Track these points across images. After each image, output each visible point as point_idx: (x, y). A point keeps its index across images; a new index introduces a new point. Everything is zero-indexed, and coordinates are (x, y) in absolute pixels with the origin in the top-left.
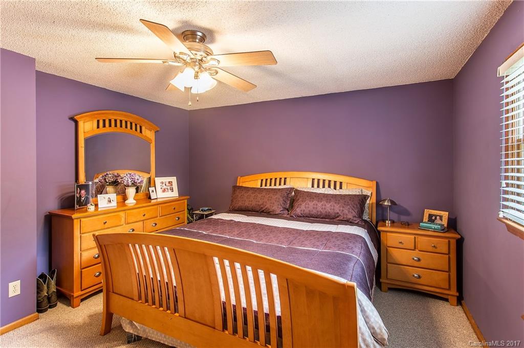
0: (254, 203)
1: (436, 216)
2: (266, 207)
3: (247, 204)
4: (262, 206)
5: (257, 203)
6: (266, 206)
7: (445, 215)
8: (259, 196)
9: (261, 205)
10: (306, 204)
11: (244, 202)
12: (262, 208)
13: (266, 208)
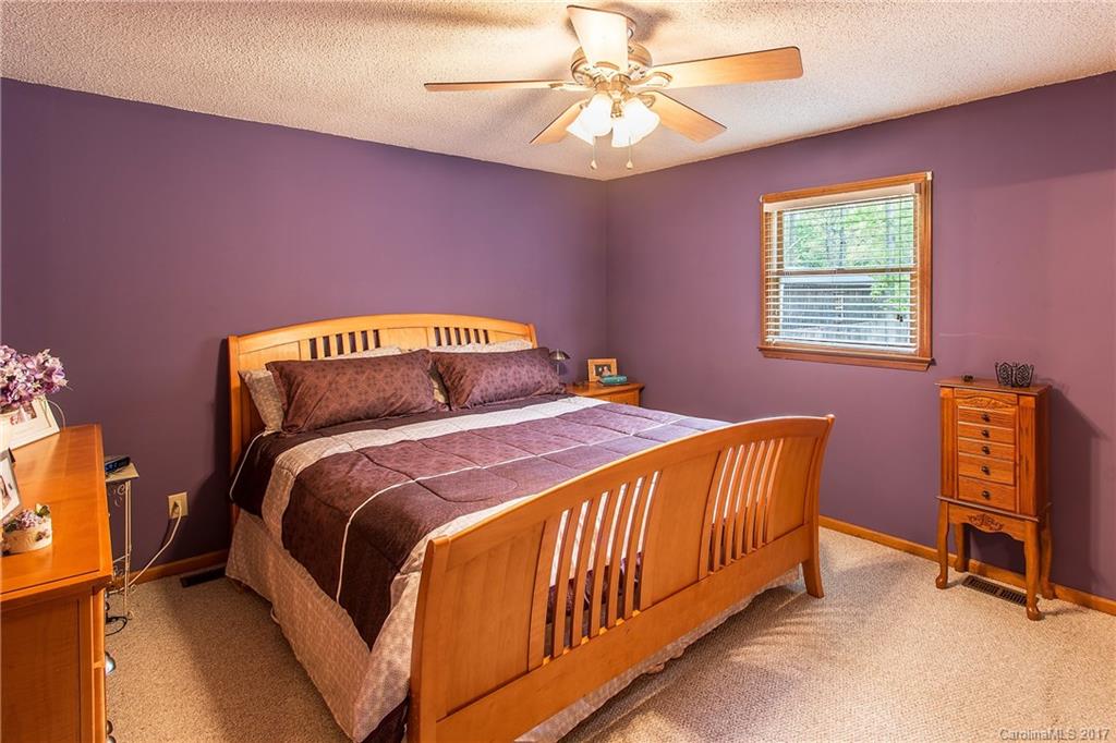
0: (372, 397)
1: (602, 366)
2: (403, 399)
3: (353, 402)
4: (392, 400)
5: (381, 395)
6: (402, 396)
7: (613, 362)
8: (380, 376)
9: (389, 398)
10: (487, 377)
11: (344, 400)
12: (392, 404)
13: (403, 404)
